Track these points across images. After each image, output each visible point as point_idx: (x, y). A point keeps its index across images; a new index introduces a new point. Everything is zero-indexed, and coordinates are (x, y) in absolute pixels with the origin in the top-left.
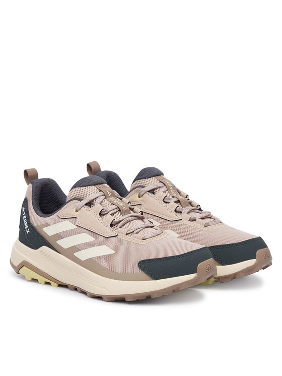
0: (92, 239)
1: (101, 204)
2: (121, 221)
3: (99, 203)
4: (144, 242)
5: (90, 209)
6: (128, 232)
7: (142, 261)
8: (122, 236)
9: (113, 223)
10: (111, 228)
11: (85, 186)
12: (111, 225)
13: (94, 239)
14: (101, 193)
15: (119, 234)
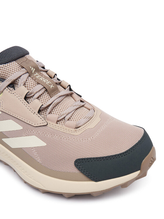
0: (19, 127)
1: (25, 84)
2: (50, 105)
3: (22, 84)
4: (79, 132)
5: (14, 91)
6: (59, 119)
7: (79, 159)
8: (52, 125)
9: (41, 109)
10: (39, 115)
11: (5, 63)
12: (39, 111)
13: (22, 128)
14: (24, 71)
15: (49, 122)
